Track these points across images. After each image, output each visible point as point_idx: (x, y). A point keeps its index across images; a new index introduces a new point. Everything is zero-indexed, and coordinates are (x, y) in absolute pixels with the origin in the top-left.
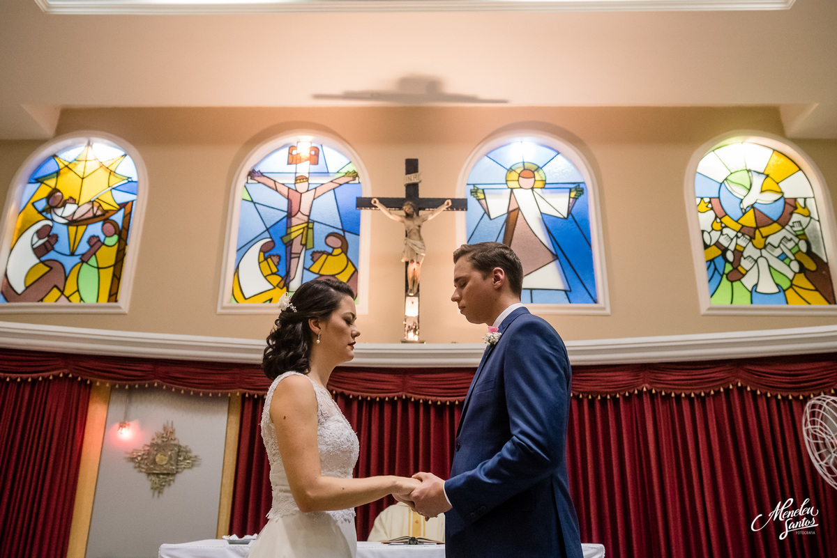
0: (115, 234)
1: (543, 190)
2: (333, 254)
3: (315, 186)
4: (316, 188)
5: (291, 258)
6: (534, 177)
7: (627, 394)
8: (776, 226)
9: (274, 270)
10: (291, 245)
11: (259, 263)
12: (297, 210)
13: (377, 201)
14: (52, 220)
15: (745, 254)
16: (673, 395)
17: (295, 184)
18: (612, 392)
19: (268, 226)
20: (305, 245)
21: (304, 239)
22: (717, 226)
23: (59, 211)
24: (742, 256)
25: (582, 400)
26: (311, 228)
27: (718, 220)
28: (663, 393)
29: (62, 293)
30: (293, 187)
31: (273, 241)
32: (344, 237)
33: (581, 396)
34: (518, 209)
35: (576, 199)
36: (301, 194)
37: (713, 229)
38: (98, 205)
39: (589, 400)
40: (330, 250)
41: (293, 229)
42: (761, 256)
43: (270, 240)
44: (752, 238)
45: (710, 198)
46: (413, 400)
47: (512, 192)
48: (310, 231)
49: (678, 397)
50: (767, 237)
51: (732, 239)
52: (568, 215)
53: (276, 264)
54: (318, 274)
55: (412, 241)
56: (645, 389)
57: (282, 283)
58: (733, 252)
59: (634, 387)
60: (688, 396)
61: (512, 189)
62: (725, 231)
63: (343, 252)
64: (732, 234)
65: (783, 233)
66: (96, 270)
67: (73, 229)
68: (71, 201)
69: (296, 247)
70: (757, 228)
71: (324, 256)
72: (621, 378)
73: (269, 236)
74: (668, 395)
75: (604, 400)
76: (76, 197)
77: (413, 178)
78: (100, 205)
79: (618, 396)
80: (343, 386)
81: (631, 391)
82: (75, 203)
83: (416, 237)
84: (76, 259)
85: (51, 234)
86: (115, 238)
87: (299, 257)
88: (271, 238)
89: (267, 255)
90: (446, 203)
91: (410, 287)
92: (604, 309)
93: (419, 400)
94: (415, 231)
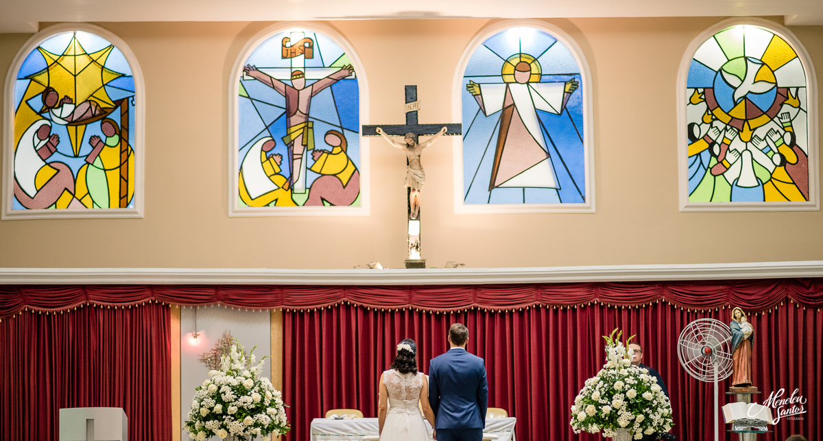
0: (115, 133)
1: (539, 84)
2: (333, 153)
3: (312, 82)
4: (312, 85)
5: (293, 160)
6: (530, 70)
7: (582, 306)
8: (765, 118)
9: (277, 170)
10: (293, 145)
11: (262, 163)
12: (296, 109)
13: (381, 131)
14: (51, 120)
15: (731, 148)
16: (616, 307)
17: (291, 80)
18: (571, 304)
19: (267, 125)
20: (306, 146)
21: (305, 139)
22: (708, 119)
23: (57, 112)
24: (728, 149)
25: (549, 309)
26: (310, 128)
27: (710, 113)
28: (609, 306)
29: (74, 196)
30: (289, 83)
31: (273, 140)
32: (343, 135)
33: (548, 307)
34: (514, 105)
35: (571, 93)
36: (298, 91)
37: (703, 122)
38: (96, 104)
39: (554, 310)
40: (330, 149)
41: (293, 129)
42: (747, 149)
43: (271, 138)
44: (739, 131)
45: (704, 88)
46: (417, 310)
47: (507, 87)
48: (310, 130)
49: (620, 308)
50: (754, 129)
51: (720, 132)
52: (562, 110)
53: (279, 164)
54: (320, 173)
55: (413, 170)
56: (596, 302)
57: (287, 184)
58: (720, 146)
59: (588, 301)
60: (627, 308)
61: (507, 83)
62: (716, 123)
63: (342, 150)
64: (721, 126)
65: (772, 125)
66: (103, 171)
67: (72, 129)
68: (67, 101)
69: (298, 148)
70: (746, 120)
71: (325, 155)
72: (578, 294)
73: (269, 135)
74: (612, 307)
75: (565, 310)
76: (72, 96)
77: (412, 107)
78: (98, 105)
79: (576, 307)
80: (362, 300)
81: (586, 303)
82: (72, 103)
83: (417, 167)
84: (81, 161)
85: (51, 135)
86: (116, 138)
87: (301, 158)
88: (271, 137)
89: (268, 154)
90: (442, 130)
91: (412, 210)
92: (589, 208)
93: (422, 310)
94: (416, 161)
